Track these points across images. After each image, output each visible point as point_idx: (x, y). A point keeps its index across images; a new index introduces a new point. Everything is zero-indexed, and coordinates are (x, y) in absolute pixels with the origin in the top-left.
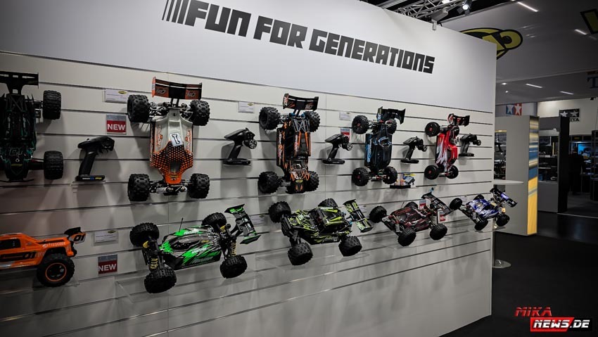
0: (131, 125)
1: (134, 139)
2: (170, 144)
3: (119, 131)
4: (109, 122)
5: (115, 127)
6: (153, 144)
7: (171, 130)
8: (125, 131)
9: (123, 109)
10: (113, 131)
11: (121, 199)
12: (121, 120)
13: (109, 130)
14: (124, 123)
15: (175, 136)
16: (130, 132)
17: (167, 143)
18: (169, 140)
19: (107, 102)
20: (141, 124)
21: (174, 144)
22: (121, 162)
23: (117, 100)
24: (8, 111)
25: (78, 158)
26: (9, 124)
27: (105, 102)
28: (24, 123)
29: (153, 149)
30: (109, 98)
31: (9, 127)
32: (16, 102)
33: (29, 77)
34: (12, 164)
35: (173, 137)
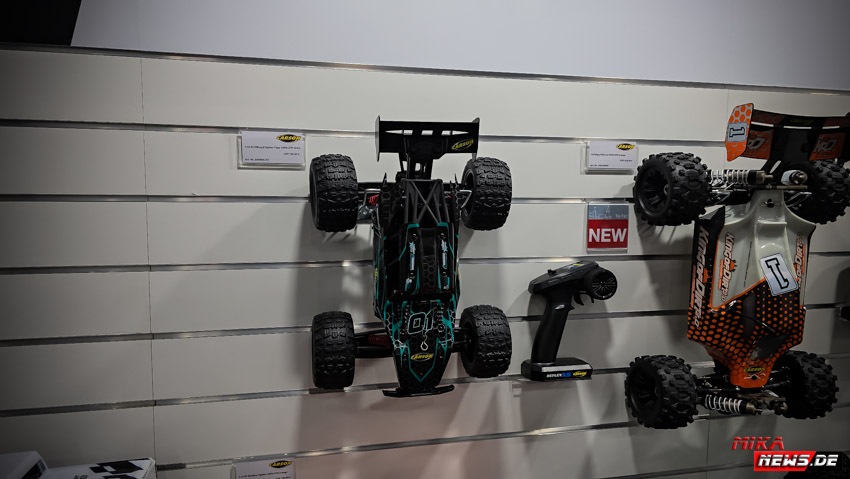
0: (639, 226)
1: (642, 264)
2: (762, 288)
3: (612, 244)
4: (593, 224)
5: (602, 235)
6: (709, 285)
7: (762, 247)
8: (624, 244)
9: (623, 189)
10: (601, 245)
11: (610, 410)
12: (618, 216)
13: (592, 244)
14: (623, 224)
15: (773, 264)
16: (635, 246)
17: (751, 285)
18: (762, 278)
19: (590, 172)
20: (658, 229)
21: (775, 289)
22: (613, 321)
23: (611, 167)
24: (410, 226)
25: (526, 315)
26: (413, 259)
27: (587, 174)
28: (444, 254)
29: (707, 298)
30: (596, 162)
31: (413, 268)
32: (426, 199)
33: (455, 133)
34: (412, 355)
35: (770, 267)
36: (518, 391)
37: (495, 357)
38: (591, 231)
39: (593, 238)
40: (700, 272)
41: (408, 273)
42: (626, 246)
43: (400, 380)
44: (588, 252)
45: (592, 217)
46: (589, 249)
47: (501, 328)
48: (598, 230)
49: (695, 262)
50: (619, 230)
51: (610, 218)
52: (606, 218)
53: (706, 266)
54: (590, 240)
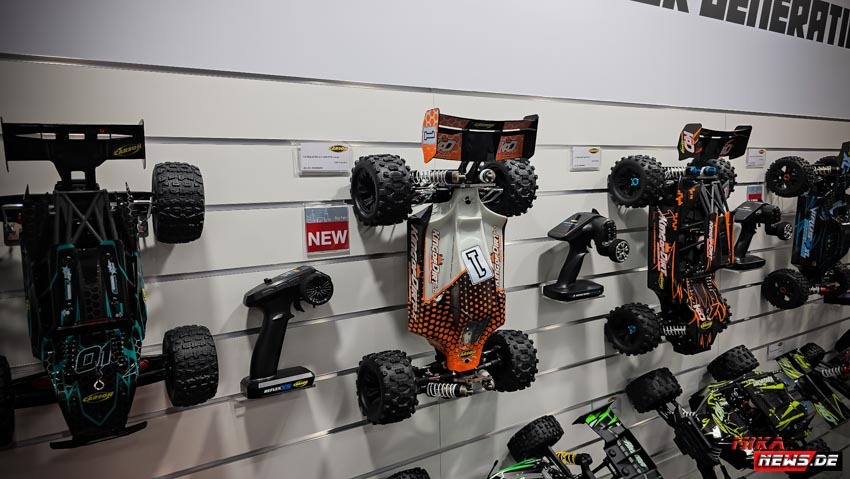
0: (360, 228)
1: (365, 263)
2: (464, 278)
3: (334, 247)
4: (311, 228)
6: (421, 280)
7: (464, 240)
9: (340, 191)
10: (322, 248)
12: (337, 219)
13: (312, 248)
14: (343, 226)
15: (472, 255)
16: (357, 246)
17: (455, 277)
18: (463, 269)
19: (305, 174)
20: (379, 228)
21: (475, 279)
23: (326, 169)
24: (62, 247)
25: (244, 328)
26: (69, 287)
27: (301, 176)
28: (112, 278)
29: (421, 292)
30: (309, 164)
31: (70, 297)
32: (84, 213)
33: (114, 136)
34: (83, 397)
35: (470, 258)
36: (242, 410)
37: (198, 383)
38: (310, 234)
39: (313, 242)
40: (414, 267)
41: (63, 304)
42: (348, 248)
43: (70, 427)
44: (309, 257)
45: (310, 221)
46: (312, 253)
47: (206, 350)
48: (318, 233)
49: (410, 259)
50: (339, 232)
51: (330, 220)
52: (326, 221)
53: (418, 262)
54: (310, 244)
